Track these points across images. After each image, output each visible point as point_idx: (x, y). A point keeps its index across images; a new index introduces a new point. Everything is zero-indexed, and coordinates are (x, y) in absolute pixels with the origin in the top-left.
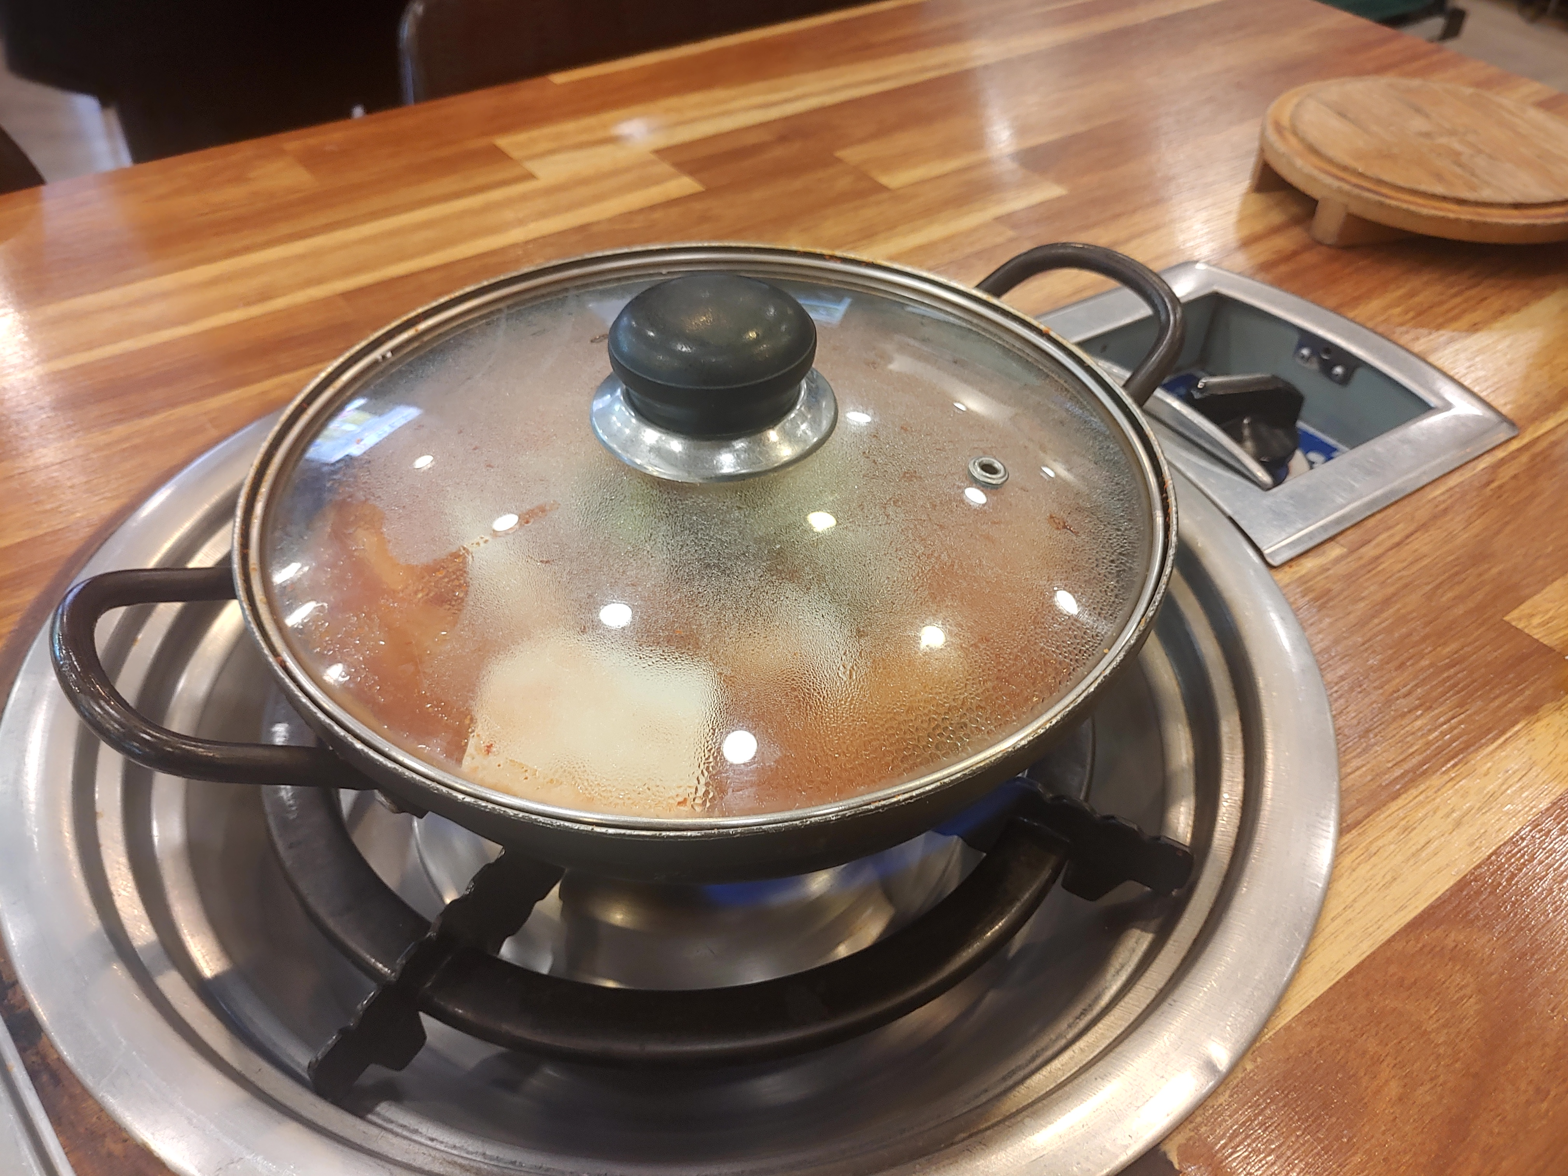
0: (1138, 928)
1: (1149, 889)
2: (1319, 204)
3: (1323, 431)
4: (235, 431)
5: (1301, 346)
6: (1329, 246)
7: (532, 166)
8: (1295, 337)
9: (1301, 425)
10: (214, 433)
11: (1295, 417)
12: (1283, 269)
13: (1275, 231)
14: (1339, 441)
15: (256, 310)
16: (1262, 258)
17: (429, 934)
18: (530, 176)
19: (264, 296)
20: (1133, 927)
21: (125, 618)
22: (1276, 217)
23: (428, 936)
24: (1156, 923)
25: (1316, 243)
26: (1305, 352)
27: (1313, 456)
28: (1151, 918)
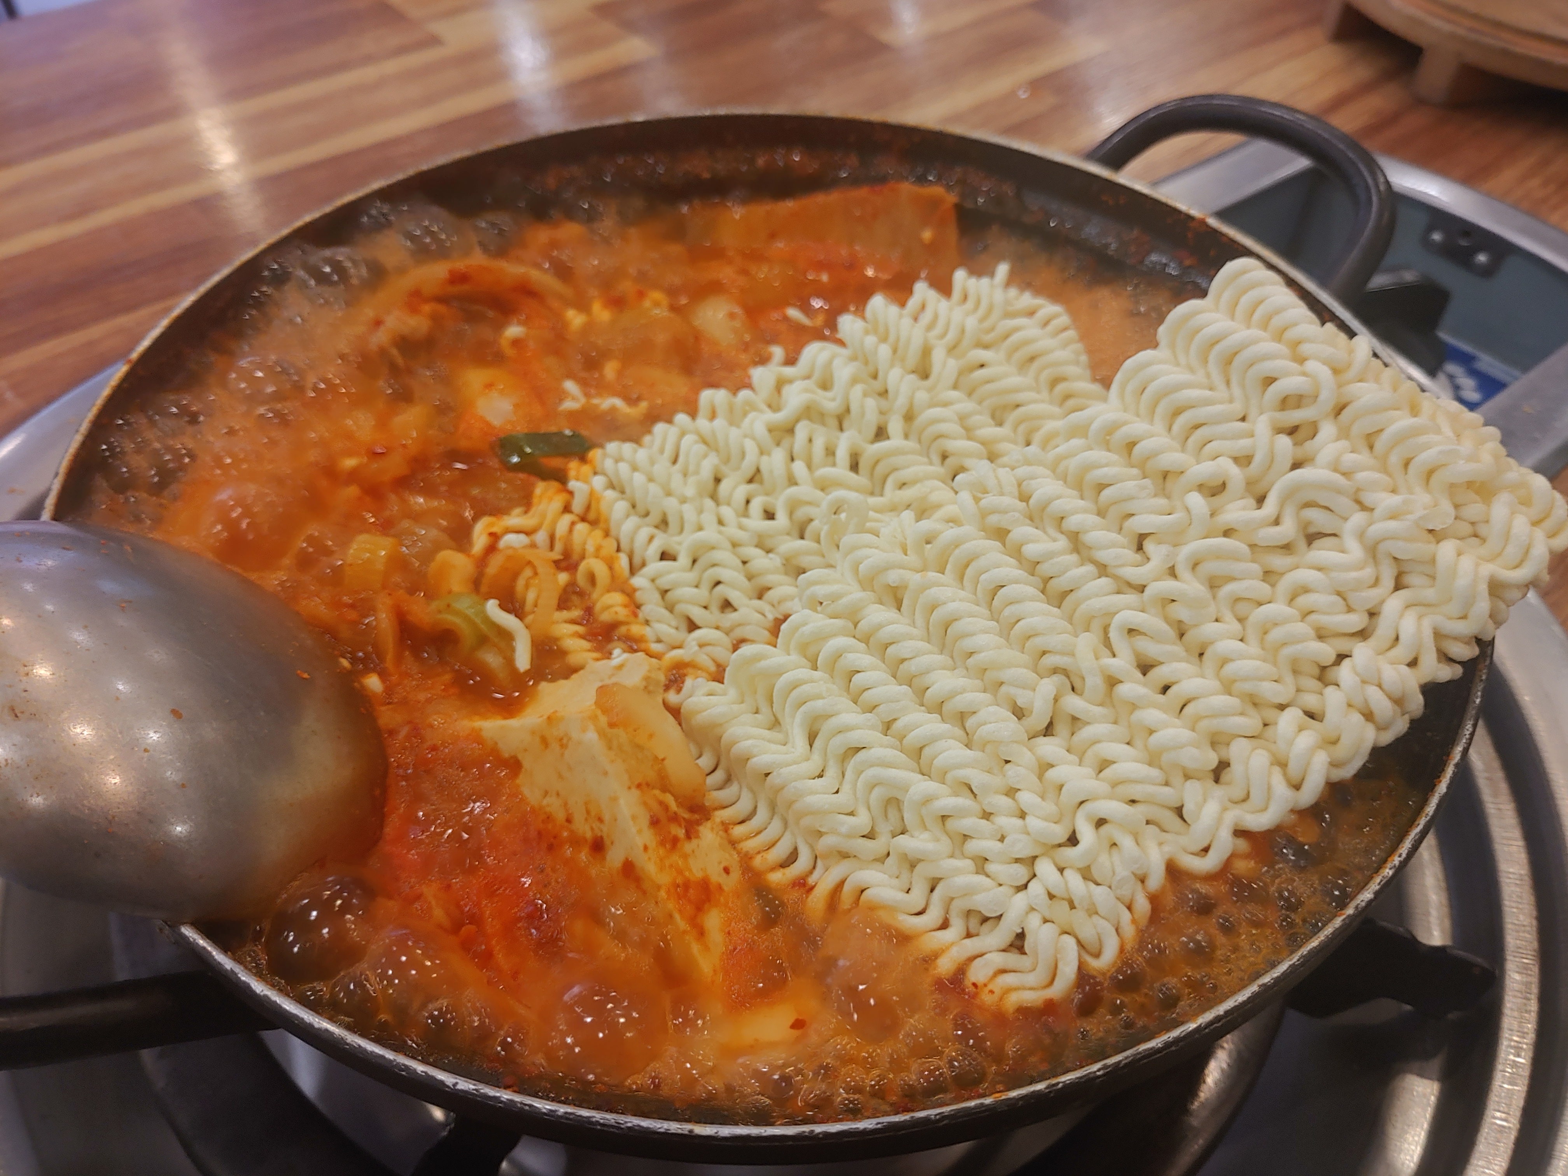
0: (1412, 1072)
1: (1408, 1008)
2: (1426, 53)
3: (1457, 337)
4: (49, 400)
5: (1430, 229)
6: (1436, 106)
7: (439, 28)
8: (1424, 219)
9: (1440, 334)
10: (18, 404)
11: (1434, 323)
13: (1364, 89)
14: (1476, 347)
15: (74, 228)
18: (434, 41)
19: (83, 209)
20: (1403, 1072)
24: (1436, 1064)
25: (1419, 102)
26: (1437, 237)
27: (1451, 368)
28: (1427, 1056)
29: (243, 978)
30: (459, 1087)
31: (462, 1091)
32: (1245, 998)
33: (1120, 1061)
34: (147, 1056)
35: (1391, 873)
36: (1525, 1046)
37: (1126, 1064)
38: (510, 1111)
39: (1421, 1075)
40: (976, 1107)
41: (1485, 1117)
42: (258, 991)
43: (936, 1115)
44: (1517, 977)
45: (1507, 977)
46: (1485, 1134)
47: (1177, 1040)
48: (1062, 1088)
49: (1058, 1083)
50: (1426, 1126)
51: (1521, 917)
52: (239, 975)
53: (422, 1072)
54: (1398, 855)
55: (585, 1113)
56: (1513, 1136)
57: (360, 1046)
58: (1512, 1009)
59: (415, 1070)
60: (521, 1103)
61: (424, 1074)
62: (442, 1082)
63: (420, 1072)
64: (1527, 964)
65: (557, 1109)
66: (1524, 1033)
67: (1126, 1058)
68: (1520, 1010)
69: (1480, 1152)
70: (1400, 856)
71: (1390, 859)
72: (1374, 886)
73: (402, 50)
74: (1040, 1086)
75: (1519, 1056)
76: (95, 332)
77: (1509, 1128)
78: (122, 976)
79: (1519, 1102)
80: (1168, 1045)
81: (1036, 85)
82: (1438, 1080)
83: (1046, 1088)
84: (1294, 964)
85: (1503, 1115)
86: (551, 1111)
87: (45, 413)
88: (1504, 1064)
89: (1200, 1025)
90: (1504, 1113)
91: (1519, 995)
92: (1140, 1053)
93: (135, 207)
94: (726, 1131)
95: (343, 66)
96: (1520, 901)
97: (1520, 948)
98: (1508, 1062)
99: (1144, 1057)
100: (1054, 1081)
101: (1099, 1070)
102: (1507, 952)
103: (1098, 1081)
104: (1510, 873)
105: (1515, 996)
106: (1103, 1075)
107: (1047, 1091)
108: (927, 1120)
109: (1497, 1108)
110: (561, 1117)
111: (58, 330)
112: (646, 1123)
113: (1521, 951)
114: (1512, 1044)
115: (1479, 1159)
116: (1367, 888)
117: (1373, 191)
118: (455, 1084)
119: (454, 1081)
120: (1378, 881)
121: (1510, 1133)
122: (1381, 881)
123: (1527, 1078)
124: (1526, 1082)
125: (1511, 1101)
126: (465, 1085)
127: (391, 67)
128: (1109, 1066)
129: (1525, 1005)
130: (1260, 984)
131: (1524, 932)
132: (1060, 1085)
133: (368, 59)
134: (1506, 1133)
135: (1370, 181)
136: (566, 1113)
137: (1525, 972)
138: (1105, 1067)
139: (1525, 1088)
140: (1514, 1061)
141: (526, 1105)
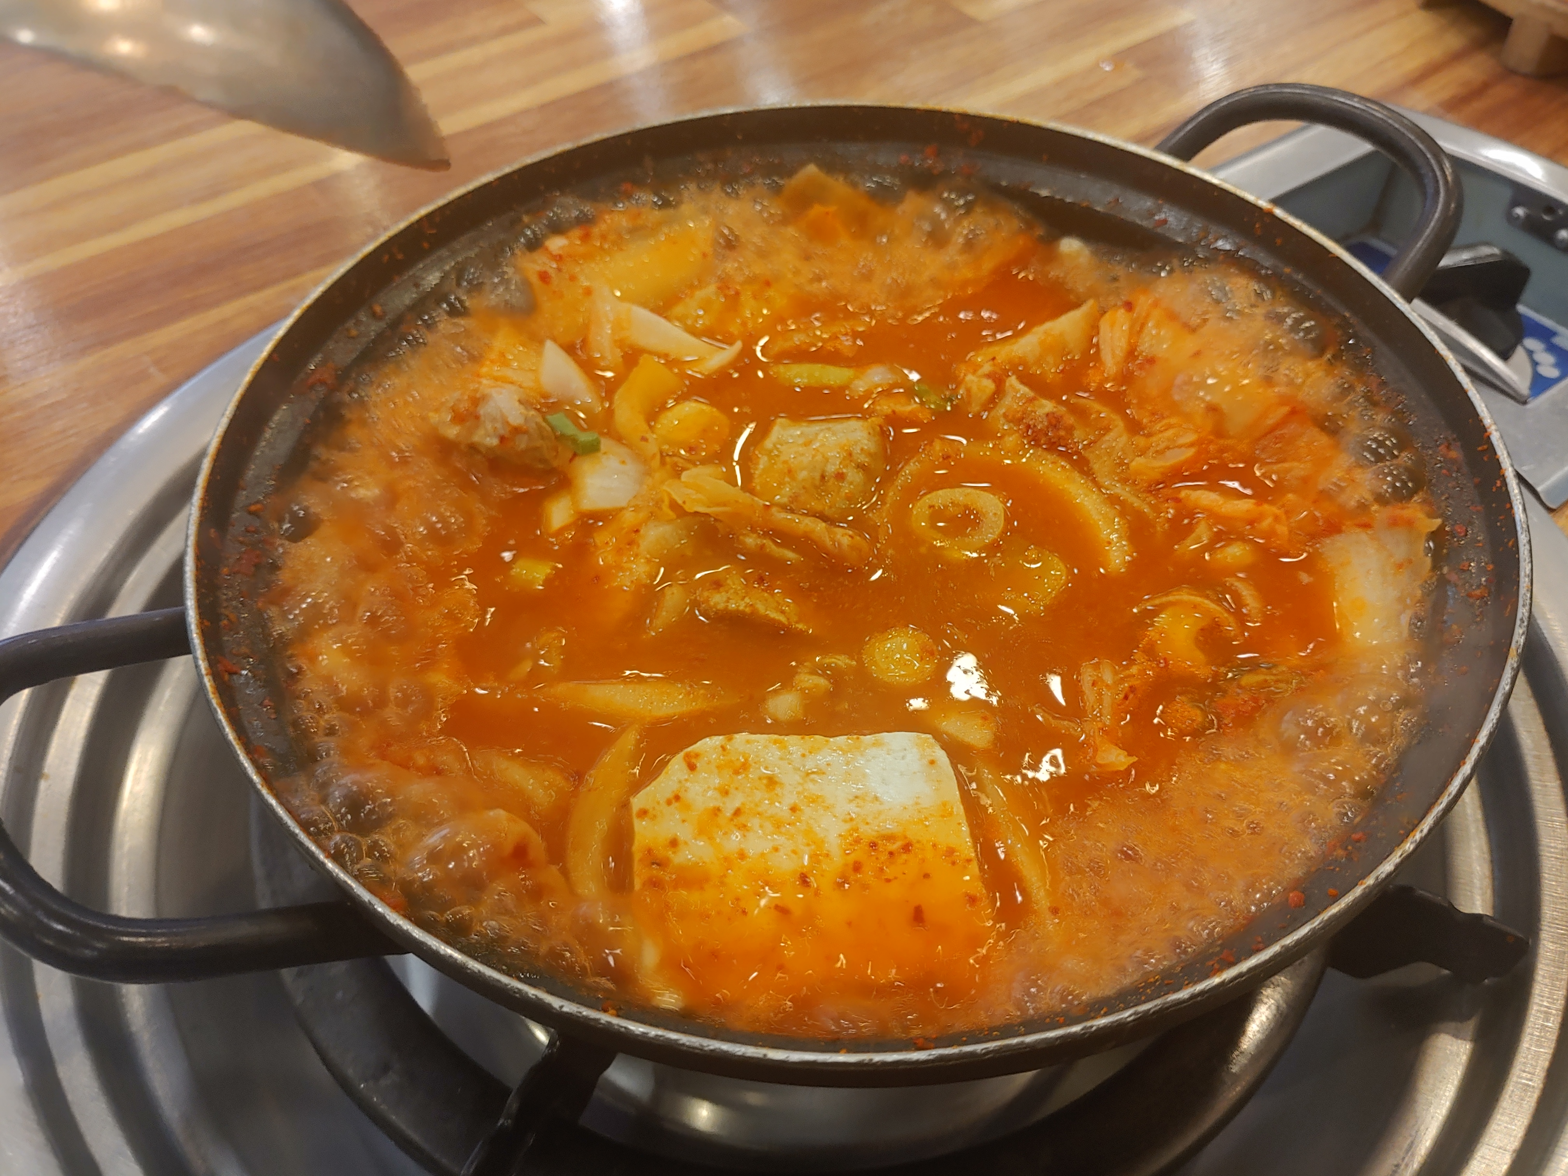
0: (1448, 1033)
1: (1446, 972)
2: (1516, 24)
3: (1537, 311)
4: (189, 376)
5: (1515, 203)
6: (1525, 76)
7: (540, 8)
8: (1507, 194)
9: (1521, 308)
10: (160, 379)
11: (1514, 297)
12: (1478, 105)
13: (1456, 57)
14: (1558, 322)
15: (205, 210)
16: (1446, 94)
17: (501, 1122)
18: (536, 21)
19: (214, 192)
20: (1438, 1032)
21: (32, 702)
22: (1454, 40)
23: (499, 1124)
24: (1471, 1026)
25: (1509, 72)
26: (1520, 211)
27: (1531, 343)
28: (1463, 1018)
29: (380, 910)
30: (565, 1009)
31: (567, 1013)
32: (1267, 957)
33: (1150, 1010)
34: (287, 974)
35: (1412, 847)
36: (1554, 1012)
37: (1154, 1013)
38: (608, 1032)
39: (1456, 1036)
40: (1017, 1044)
41: (1511, 1076)
42: (392, 921)
43: (982, 1050)
44: (1551, 946)
45: (1541, 946)
46: (1509, 1092)
47: (1202, 993)
48: (1095, 1031)
49: (1092, 1027)
50: (1456, 1083)
51: (1560, 890)
52: (376, 907)
53: (533, 995)
54: (1420, 830)
55: (673, 1036)
56: (1536, 1095)
57: (479, 971)
58: (1544, 977)
59: (527, 993)
60: (618, 1025)
61: (534, 997)
62: (550, 1005)
63: (530, 995)
64: (1562, 934)
65: (649, 1031)
66: (1554, 999)
67: (1156, 1006)
68: (1551, 978)
69: (1504, 1109)
70: (1422, 831)
71: (1411, 835)
72: (1395, 859)
73: (505, 31)
74: (1076, 1029)
75: (1548, 1021)
76: (228, 310)
77: (1533, 1087)
78: (264, 904)
79: (1544, 1062)
80: (1193, 997)
81: (1119, 58)
82: (1471, 1041)
83: (1082, 1029)
84: (1315, 928)
85: (1529, 1076)
86: (644, 1033)
87: (185, 388)
88: (1533, 1028)
89: (1225, 980)
90: (1530, 1073)
91: (1552, 963)
92: (1168, 1002)
93: (261, 189)
94: (796, 1056)
95: (449, 48)
96: (1559, 874)
97: (1556, 919)
98: (1537, 1026)
99: (1170, 1007)
100: (1089, 1024)
101: (1130, 1016)
102: (1543, 923)
103: (1129, 1025)
104: (1552, 847)
105: (1547, 965)
106: (1134, 1020)
107: (1083, 1032)
108: (972, 1054)
109: (1523, 1068)
110: (652, 1038)
111: (195, 307)
112: (725, 1047)
113: (1557, 922)
114: (1542, 1009)
115: (1502, 1115)
116: (1388, 859)
117: (1441, 183)
118: (562, 1007)
119: (561, 1004)
120: (1399, 854)
121: (1534, 1092)
122: (1402, 855)
123: (1554, 1042)
124: (1553, 1045)
125: (1537, 1062)
126: (569, 1007)
127: (496, 47)
128: (1140, 1013)
129: (1557, 973)
130: (1283, 944)
131: (1562, 903)
132: (1094, 1028)
133: (473, 41)
134: (1530, 1091)
135: (1438, 173)
136: (657, 1035)
137: (1559, 942)
138: (1135, 1013)
139: (1551, 1051)
140: (1543, 1025)
141: (622, 1027)
